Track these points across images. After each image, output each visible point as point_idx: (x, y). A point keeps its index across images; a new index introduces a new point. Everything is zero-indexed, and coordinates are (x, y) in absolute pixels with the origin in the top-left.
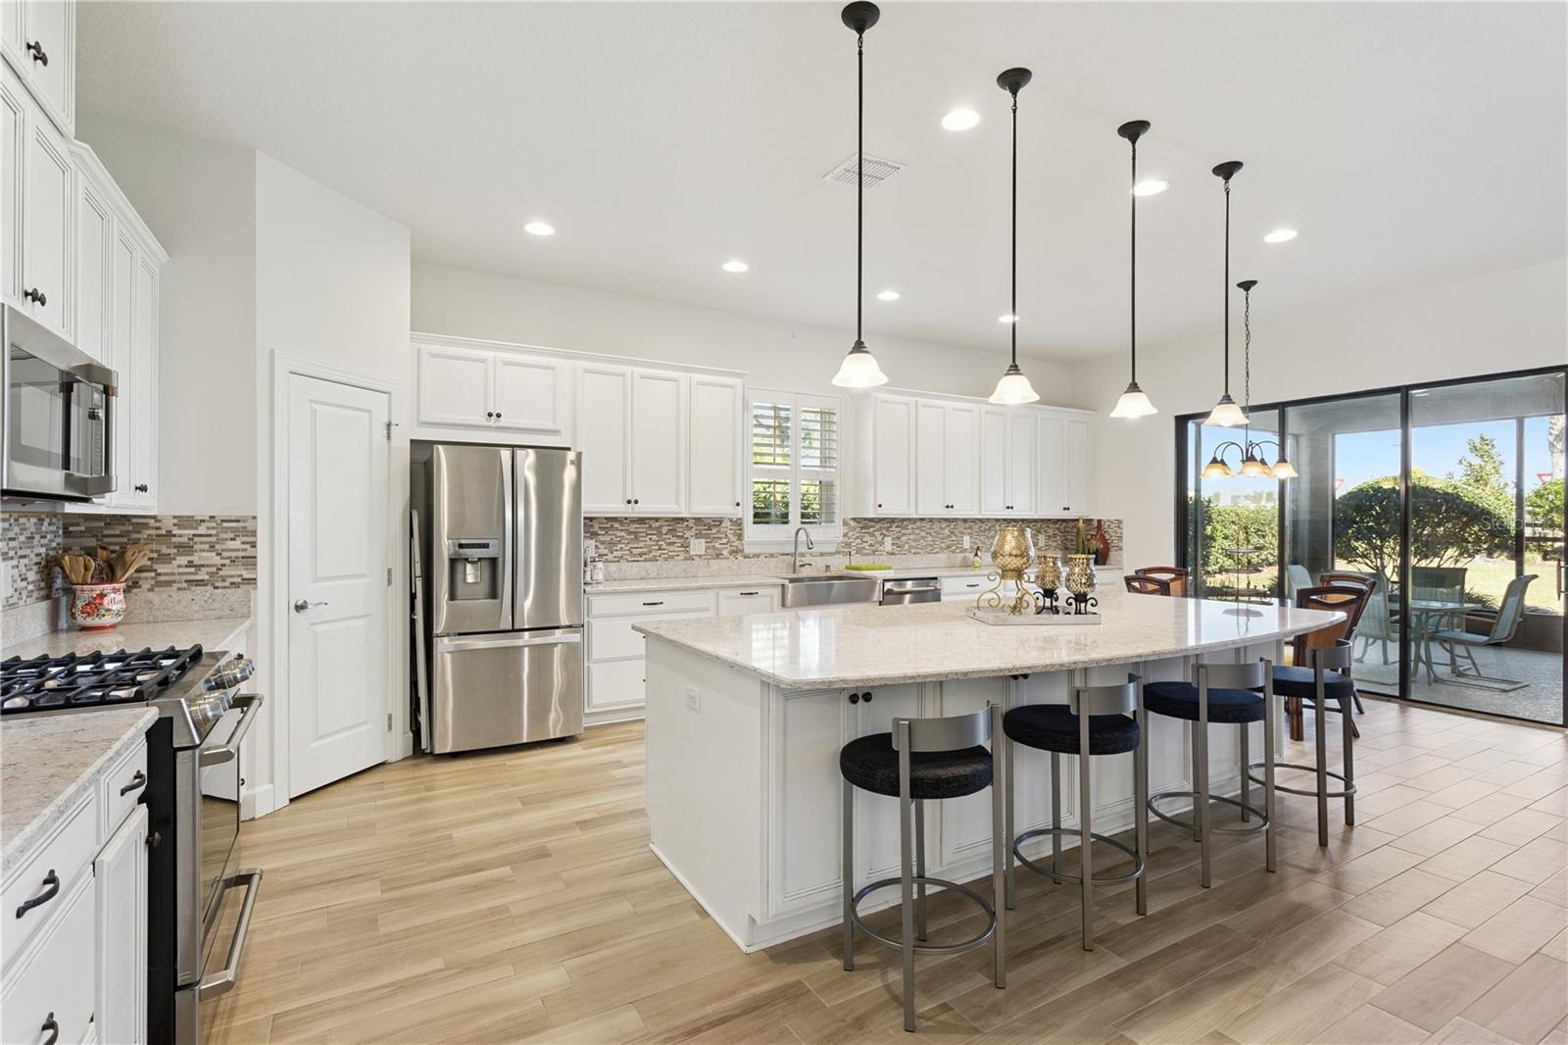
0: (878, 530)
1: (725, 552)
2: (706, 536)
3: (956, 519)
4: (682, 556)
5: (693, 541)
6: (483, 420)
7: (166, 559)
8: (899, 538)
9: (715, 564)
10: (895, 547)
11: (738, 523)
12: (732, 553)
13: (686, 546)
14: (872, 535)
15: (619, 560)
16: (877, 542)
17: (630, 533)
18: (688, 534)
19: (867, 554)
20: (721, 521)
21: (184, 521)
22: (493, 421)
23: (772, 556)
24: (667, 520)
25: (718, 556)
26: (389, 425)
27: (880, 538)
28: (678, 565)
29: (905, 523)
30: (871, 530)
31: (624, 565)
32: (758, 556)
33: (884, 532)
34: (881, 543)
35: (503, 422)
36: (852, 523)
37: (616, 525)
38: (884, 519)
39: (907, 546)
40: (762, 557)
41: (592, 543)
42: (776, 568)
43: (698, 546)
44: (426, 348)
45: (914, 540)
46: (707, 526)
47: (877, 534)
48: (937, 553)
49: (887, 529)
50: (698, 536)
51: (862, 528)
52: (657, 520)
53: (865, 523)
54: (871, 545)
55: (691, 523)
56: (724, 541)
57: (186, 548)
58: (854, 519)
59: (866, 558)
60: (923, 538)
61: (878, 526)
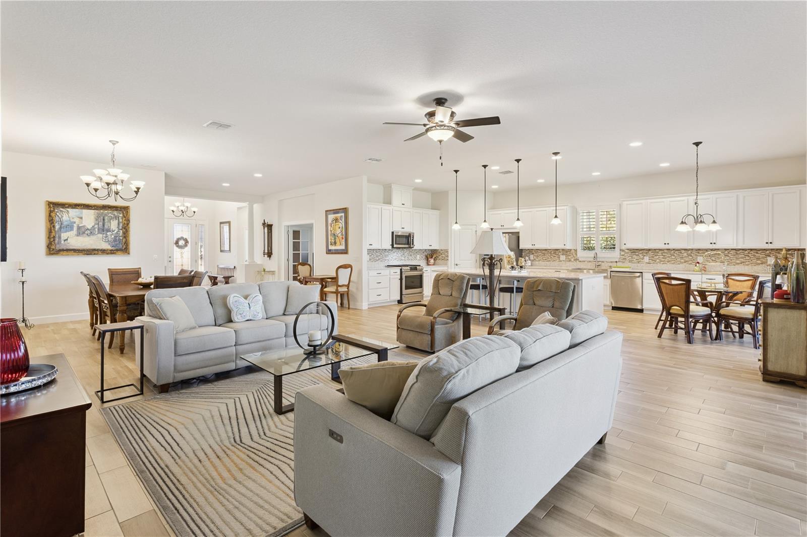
0: (641, 254)
1: (572, 260)
2: (566, 255)
3: (692, 249)
4: (558, 260)
5: (561, 256)
6: (501, 227)
7: (440, 256)
8: (652, 257)
9: (568, 263)
10: (651, 261)
11: (576, 250)
12: (574, 260)
13: (559, 257)
14: (637, 255)
15: (539, 261)
16: (641, 258)
17: (542, 253)
18: (560, 254)
19: (634, 263)
20: (571, 250)
21: (442, 250)
22: (502, 227)
23: (590, 262)
24: (553, 250)
25: (570, 261)
26: (476, 231)
27: (642, 257)
28: (556, 263)
29: (657, 251)
30: (637, 253)
31: (540, 262)
32: (585, 261)
33: (645, 254)
34: (643, 259)
35: (505, 227)
36: (627, 251)
37: (539, 251)
38: (644, 249)
39: (658, 260)
40: (586, 262)
41: (532, 256)
42: (591, 265)
43: (563, 258)
44: (491, 213)
45: (663, 258)
46: (566, 252)
47: (640, 255)
48: (679, 264)
49: (646, 253)
50: (563, 255)
51: (632, 253)
52: (550, 250)
53: (634, 251)
54: (637, 259)
55: (561, 251)
56: (572, 256)
57: (441, 254)
58: (628, 249)
59: (633, 264)
60: (669, 257)
61: (641, 252)
